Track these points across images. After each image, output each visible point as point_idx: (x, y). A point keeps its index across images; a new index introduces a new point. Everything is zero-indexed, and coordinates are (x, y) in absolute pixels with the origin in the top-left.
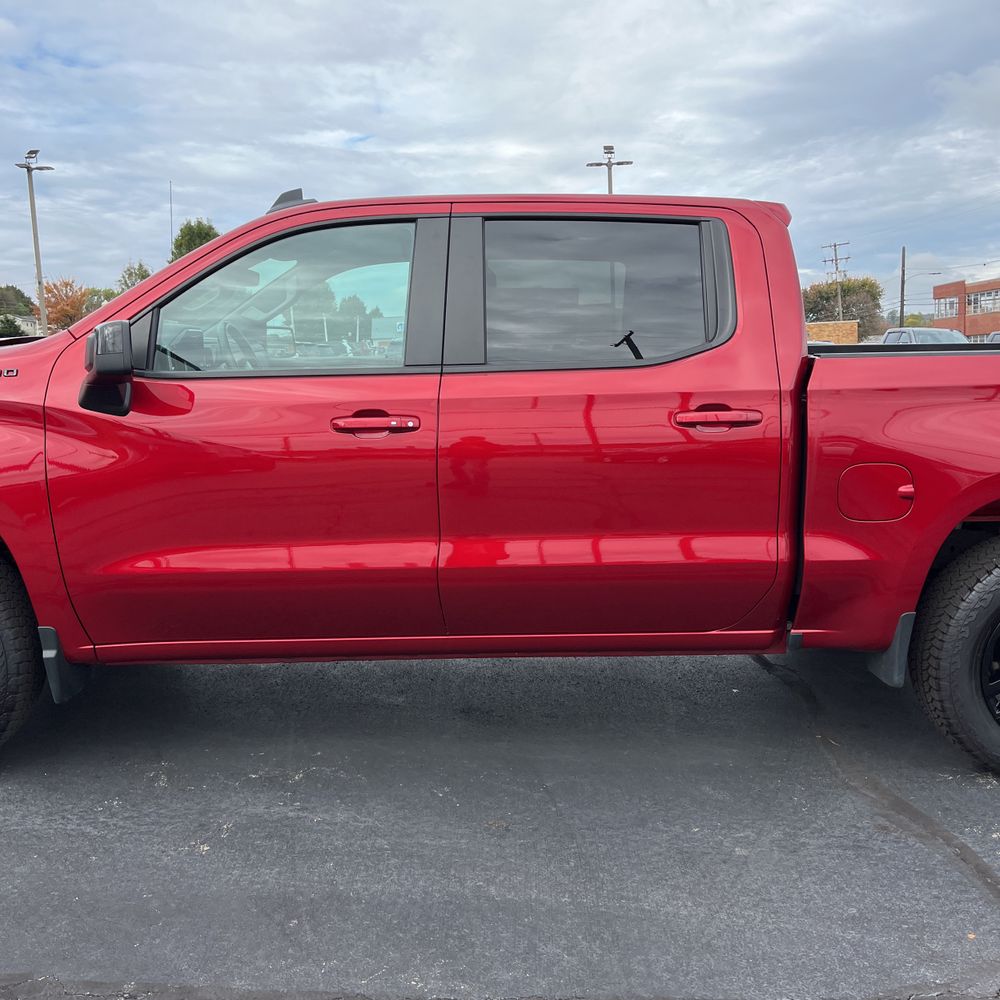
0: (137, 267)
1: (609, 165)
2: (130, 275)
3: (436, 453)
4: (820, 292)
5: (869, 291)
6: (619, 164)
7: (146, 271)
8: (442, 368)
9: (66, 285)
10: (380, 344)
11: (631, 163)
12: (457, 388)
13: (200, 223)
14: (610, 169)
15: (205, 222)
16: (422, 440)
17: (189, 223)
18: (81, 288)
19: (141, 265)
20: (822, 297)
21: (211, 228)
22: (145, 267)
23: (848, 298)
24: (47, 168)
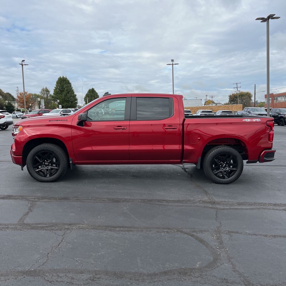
0: (45, 88)
1: (173, 65)
2: (43, 90)
3: (129, 133)
4: (234, 96)
5: (248, 96)
6: (175, 64)
7: (48, 89)
8: (130, 120)
10: (111, 110)
11: (178, 64)
12: (132, 123)
13: (63, 77)
14: (173, 66)
15: (65, 77)
16: (127, 131)
17: (60, 77)
19: (46, 88)
20: (235, 97)
21: (66, 78)
22: (47, 88)
23: (242, 97)
24: (27, 65)
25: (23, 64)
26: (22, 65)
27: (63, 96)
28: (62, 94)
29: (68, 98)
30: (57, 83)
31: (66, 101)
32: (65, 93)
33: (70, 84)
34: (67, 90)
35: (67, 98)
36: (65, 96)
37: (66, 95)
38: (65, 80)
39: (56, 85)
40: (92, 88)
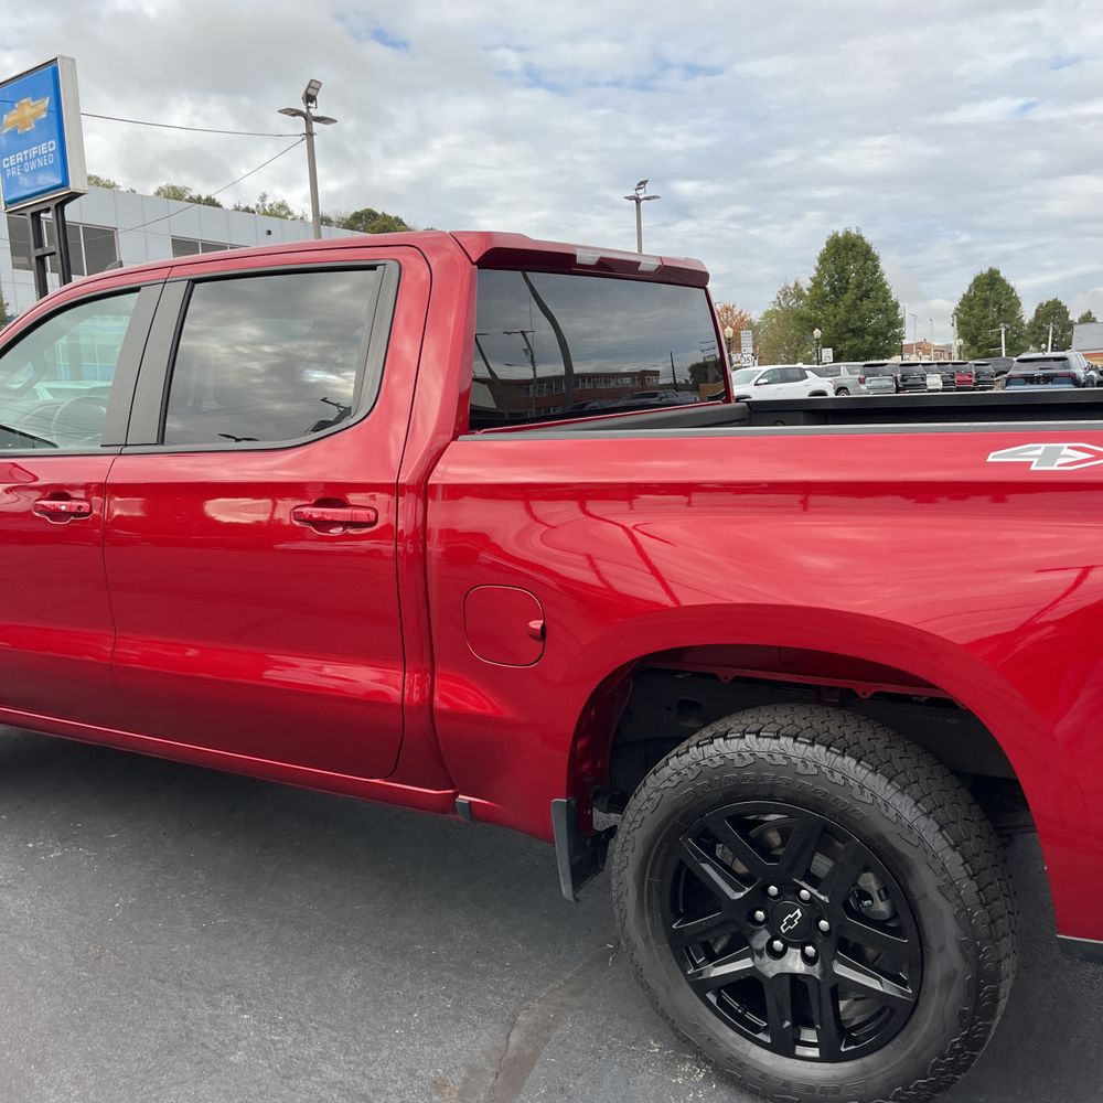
2: (785, 295)
7: (800, 289)
8: (122, 449)
9: (727, 309)
13: (848, 233)
15: (854, 232)
17: (836, 235)
18: (740, 313)
19: (796, 284)
21: (860, 238)
24: (655, 197)
25: (641, 197)
26: (638, 201)
27: (842, 310)
28: (836, 305)
29: (862, 319)
30: (823, 260)
31: (853, 331)
32: (848, 298)
33: (875, 259)
34: (859, 286)
35: (856, 316)
36: (848, 312)
37: (853, 308)
38: (854, 245)
39: (817, 269)
40: (991, 269)
